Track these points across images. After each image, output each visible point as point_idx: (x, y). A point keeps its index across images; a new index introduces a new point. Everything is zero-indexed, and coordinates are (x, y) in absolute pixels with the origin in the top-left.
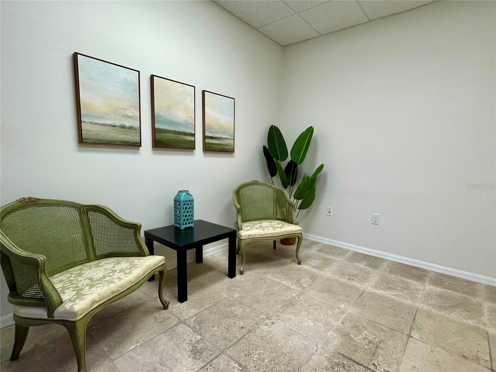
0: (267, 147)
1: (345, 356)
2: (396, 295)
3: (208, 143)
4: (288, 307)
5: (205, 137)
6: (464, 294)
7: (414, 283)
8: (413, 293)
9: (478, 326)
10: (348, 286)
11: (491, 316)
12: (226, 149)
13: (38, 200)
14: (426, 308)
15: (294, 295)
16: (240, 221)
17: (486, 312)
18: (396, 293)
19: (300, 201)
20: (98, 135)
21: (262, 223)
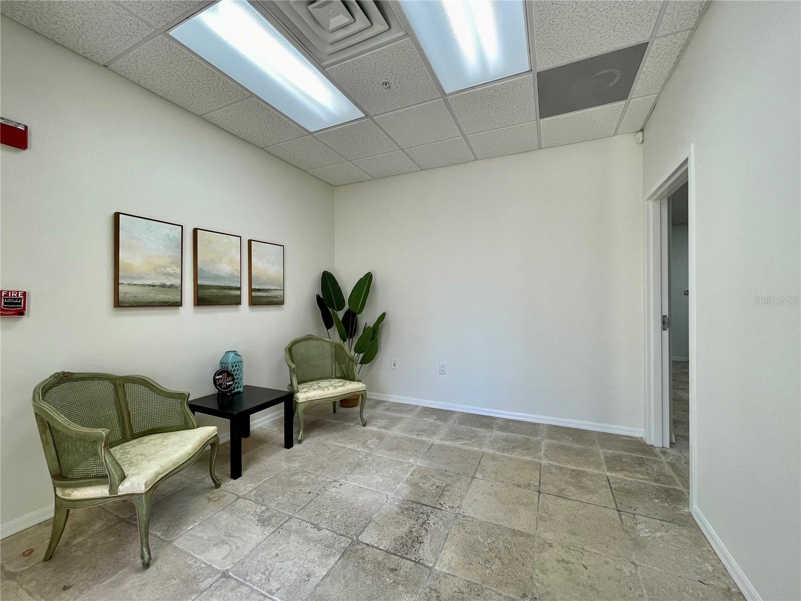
0: (321, 296)
1: (414, 502)
2: (464, 444)
3: (255, 297)
4: (355, 468)
5: (251, 290)
6: (527, 435)
7: (481, 431)
8: (481, 440)
9: (534, 460)
10: (417, 441)
11: (547, 450)
12: (275, 302)
13: (72, 374)
14: (491, 451)
15: (361, 456)
16: (295, 382)
17: (543, 448)
18: (464, 442)
19: (361, 355)
20: (136, 296)
21: (319, 383)
